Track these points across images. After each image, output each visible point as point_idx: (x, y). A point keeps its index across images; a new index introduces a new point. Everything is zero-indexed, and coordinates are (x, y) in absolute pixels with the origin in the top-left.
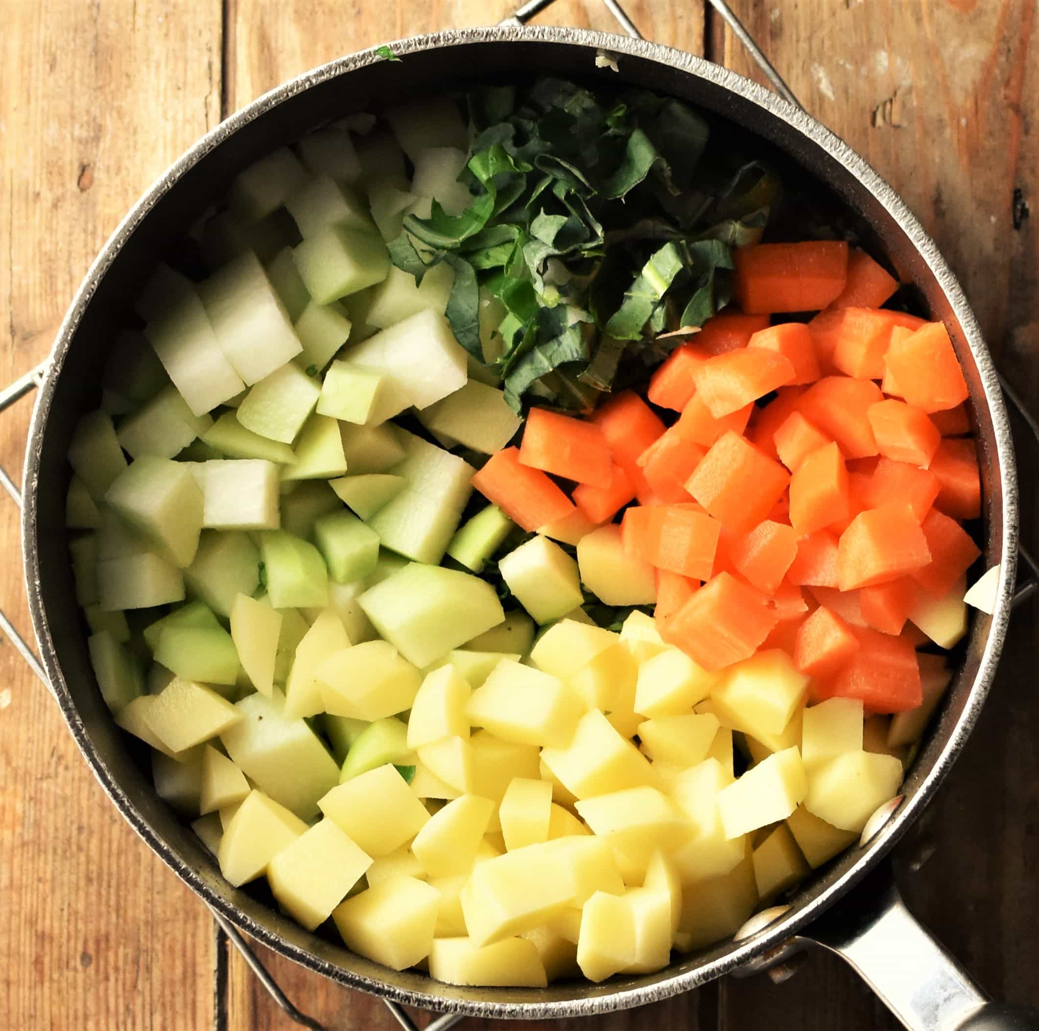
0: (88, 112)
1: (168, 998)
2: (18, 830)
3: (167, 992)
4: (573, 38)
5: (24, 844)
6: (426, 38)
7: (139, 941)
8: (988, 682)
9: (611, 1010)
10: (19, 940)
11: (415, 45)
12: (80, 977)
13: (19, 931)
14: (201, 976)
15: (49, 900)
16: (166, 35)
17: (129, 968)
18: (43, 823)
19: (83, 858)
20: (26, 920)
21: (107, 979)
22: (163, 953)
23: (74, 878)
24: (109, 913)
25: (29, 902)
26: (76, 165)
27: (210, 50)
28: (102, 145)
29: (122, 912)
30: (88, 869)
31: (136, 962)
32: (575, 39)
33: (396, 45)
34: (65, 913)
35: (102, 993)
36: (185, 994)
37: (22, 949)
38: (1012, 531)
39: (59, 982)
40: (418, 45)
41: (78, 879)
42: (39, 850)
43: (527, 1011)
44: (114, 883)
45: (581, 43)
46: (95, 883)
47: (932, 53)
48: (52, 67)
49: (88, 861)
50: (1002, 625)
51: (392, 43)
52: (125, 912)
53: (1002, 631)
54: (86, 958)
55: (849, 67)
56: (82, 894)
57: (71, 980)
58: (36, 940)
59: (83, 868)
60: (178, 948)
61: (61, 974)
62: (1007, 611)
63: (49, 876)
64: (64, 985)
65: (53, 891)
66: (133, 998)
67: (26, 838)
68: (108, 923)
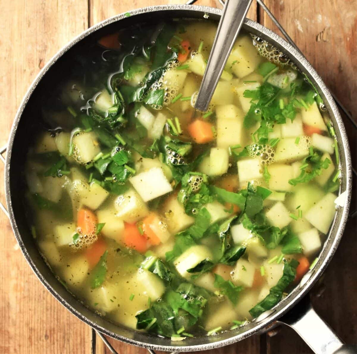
0: (42, 41)
1: (75, 350)
2: (22, 292)
3: (75, 348)
4: (193, 9)
5: (24, 297)
6: (142, 9)
7: (65, 330)
8: (342, 232)
9: (212, 348)
10: (23, 331)
11: (138, 12)
12: (45, 343)
13: (23, 328)
14: (87, 342)
15: (33, 317)
16: (69, 13)
17: (61, 340)
18: (31, 290)
19: (45, 302)
20: (25, 324)
21: (54, 344)
22: (73, 334)
23: (42, 309)
24: (54, 321)
25: (26, 317)
26: (38, 60)
27: (84, 18)
28: (47, 53)
29: (59, 321)
30: (47, 306)
31: (64, 337)
32: (194, 9)
33: (132, 12)
34: (39, 321)
35: (52, 349)
36: (81, 349)
37: (24, 334)
38: (350, 179)
39: (37, 345)
40: (139, 12)
41: (43, 309)
42: (30, 300)
43: (183, 349)
44: (56, 311)
45: (196, 10)
46: (49, 310)
47: (337, 15)
48: (29, 26)
49: (47, 303)
50: (347, 212)
51: (130, 12)
52: (60, 321)
53: (347, 214)
54: (46, 336)
55: (308, 20)
56: (45, 315)
57: (41, 344)
58: (29, 331)
59: (45, 305)
60: (79, 333)
61: (38, 342)
62: (348, 207)
63: (33, 308)
64: (39, 346)
65: (35, 313)
66: (63, 351)
67: (25, 295)
68: (54, 324)
